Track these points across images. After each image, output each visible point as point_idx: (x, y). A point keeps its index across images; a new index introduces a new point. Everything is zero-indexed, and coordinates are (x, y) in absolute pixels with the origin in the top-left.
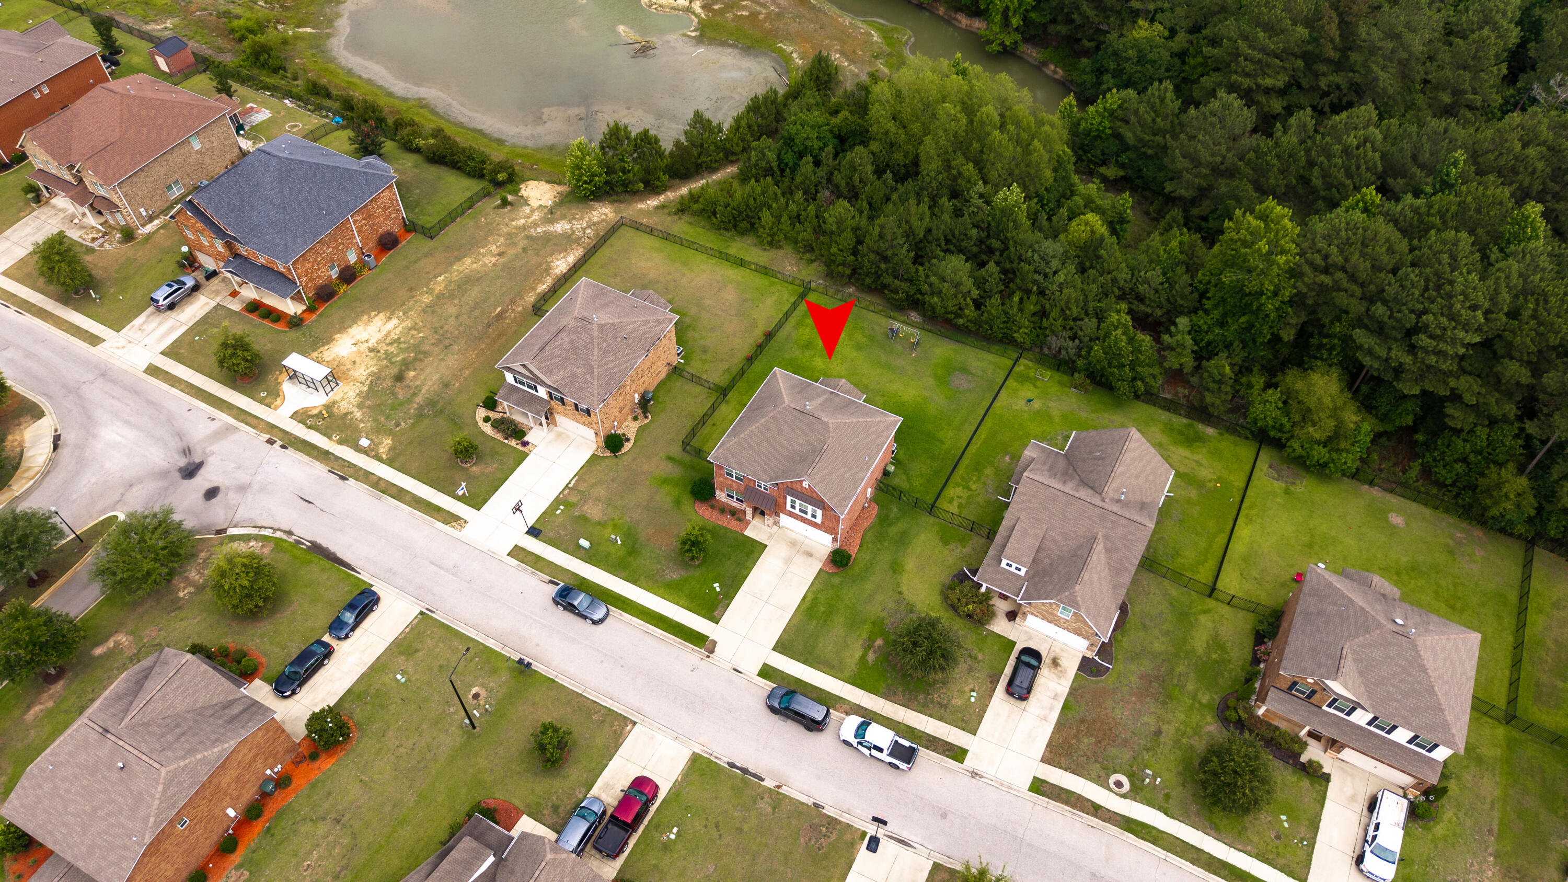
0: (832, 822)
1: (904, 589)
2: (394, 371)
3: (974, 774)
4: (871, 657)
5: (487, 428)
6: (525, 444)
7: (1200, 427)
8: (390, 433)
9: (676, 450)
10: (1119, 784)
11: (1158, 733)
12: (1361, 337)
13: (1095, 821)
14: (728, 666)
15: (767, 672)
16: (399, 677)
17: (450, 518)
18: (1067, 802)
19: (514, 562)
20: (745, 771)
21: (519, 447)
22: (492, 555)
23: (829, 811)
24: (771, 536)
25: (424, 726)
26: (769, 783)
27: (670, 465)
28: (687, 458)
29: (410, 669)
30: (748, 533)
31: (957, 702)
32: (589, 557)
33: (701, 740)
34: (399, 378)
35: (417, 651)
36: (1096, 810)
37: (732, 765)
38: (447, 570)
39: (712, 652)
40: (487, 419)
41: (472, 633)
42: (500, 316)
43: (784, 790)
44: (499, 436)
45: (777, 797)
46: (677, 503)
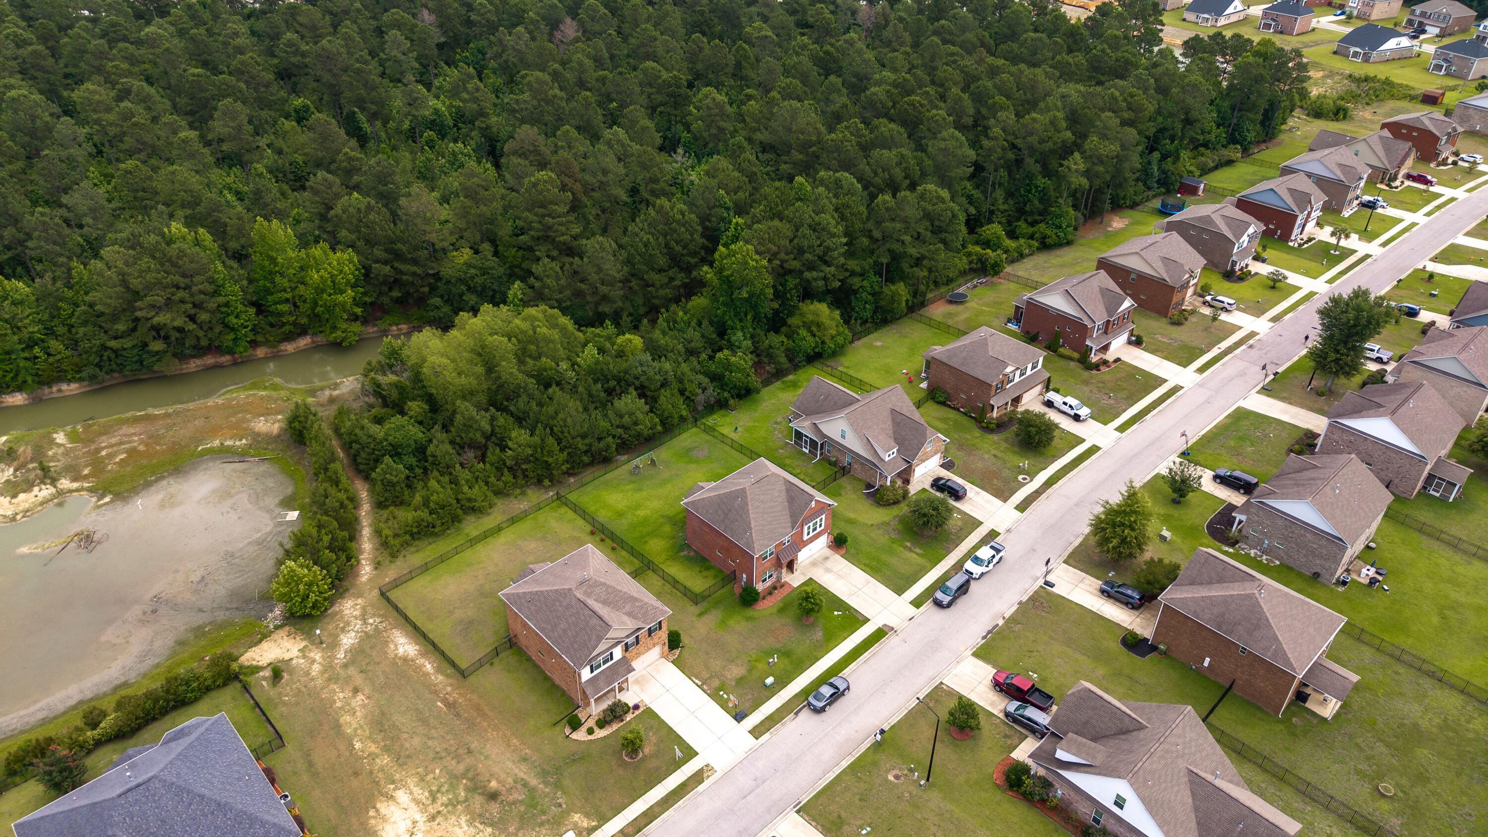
0: (1032, 599)
1: (870, 522)
2: (478, 801)
3: (1009, 531)
4: (918, 550)
5: (600, 734)
6: (636, 707)
7: (785, 379)
8: (567, 813)
9: (694, 609)
10: (1024, 479)
11: (995, 456)
12: (807, 275)
13: (1044, 495)
14: (907, 623)
15: (917, 603)
16: (864, 832)
17: (698, 778)
18: (1032, 502)
19: (767, 736)
20: (989, 632)
21: (637, 712)
22: (752, 753)
23: (1025, 598)
24: (803, 574)
25: (919, 816)
26: (1001, 622)
27: (707, 616)
28: (705, 604)
29: (859, 822)
30: (796, 584)
31: (959, 523)
32: (782, 682)
33: (963, 649)
34: (493, 796)
35: (840, 817)
36: (1037, 494)
37: (984, 638)
38: (757, 786)
39: (892, 629)
40: (590, 731)
41: (831, 776)
42: (448, 705)
43: (1007, 616)
44: (615, 726)
45: (1011, 621)
46: (749, 619)
